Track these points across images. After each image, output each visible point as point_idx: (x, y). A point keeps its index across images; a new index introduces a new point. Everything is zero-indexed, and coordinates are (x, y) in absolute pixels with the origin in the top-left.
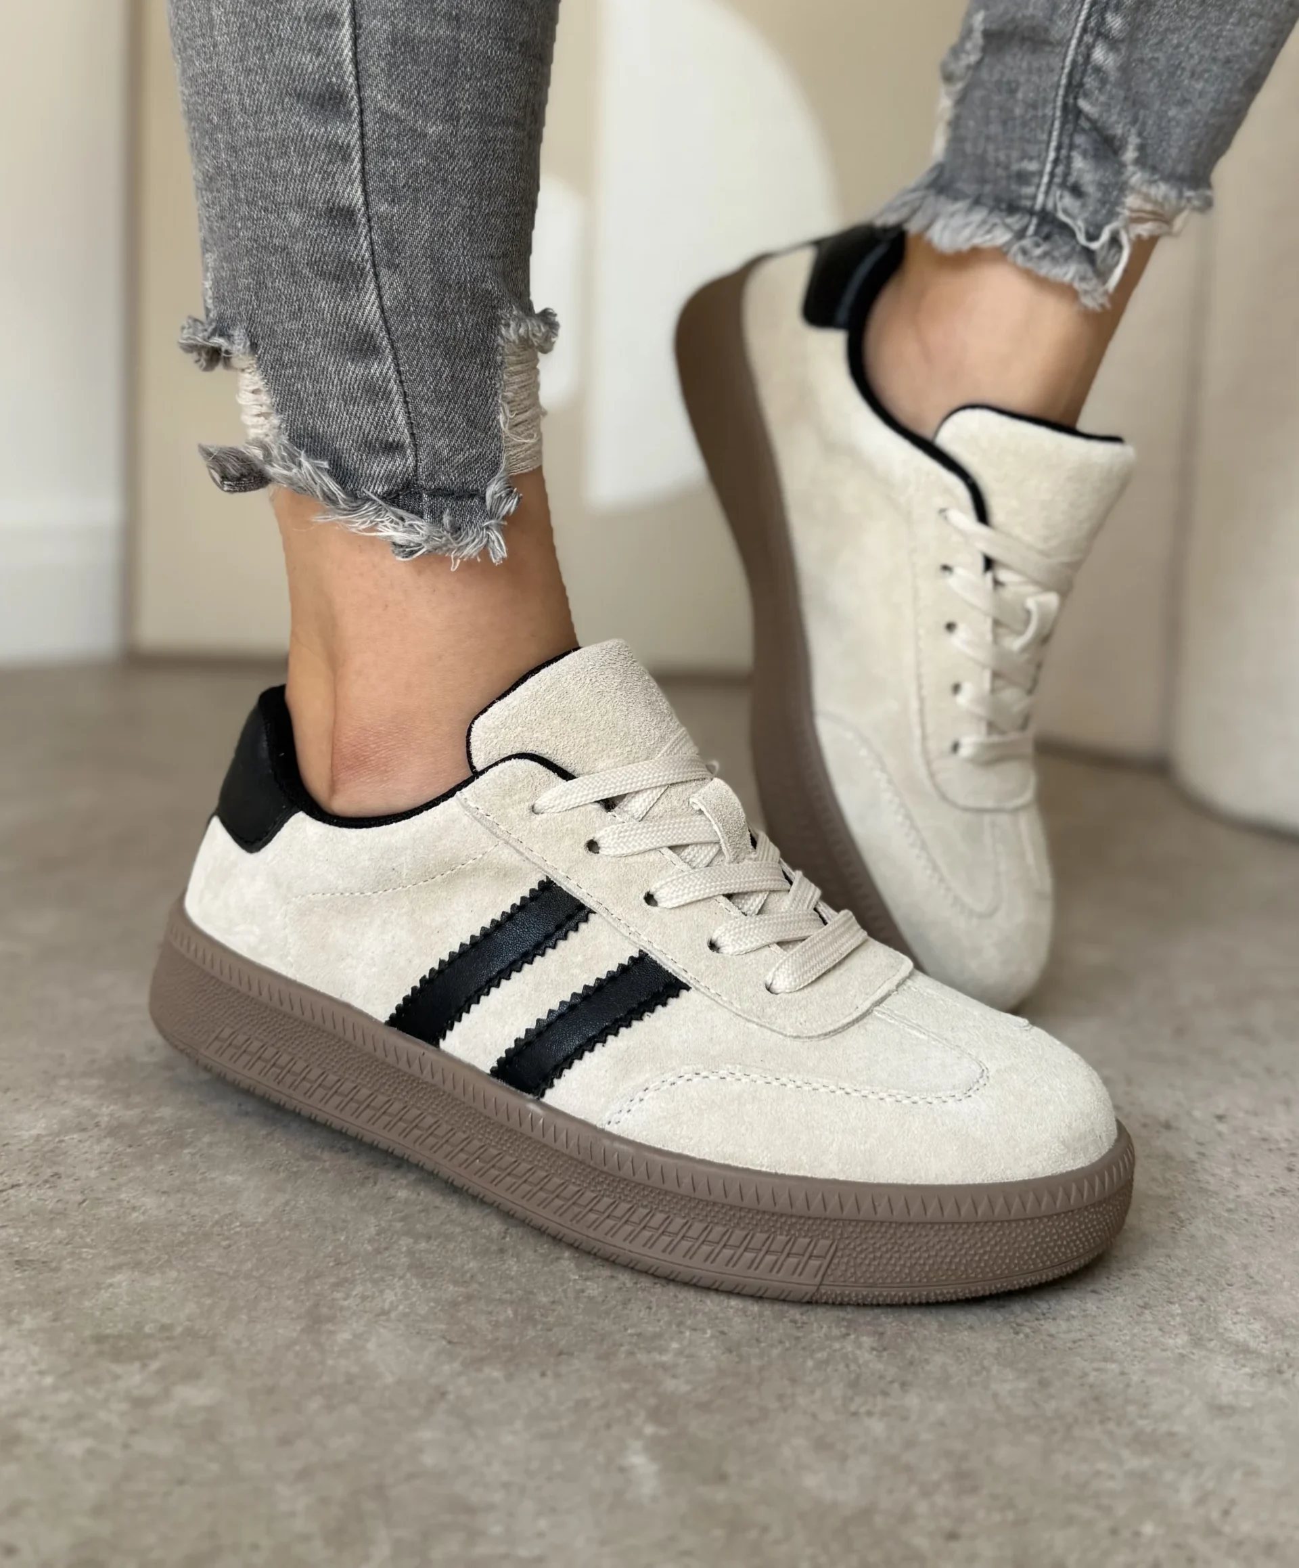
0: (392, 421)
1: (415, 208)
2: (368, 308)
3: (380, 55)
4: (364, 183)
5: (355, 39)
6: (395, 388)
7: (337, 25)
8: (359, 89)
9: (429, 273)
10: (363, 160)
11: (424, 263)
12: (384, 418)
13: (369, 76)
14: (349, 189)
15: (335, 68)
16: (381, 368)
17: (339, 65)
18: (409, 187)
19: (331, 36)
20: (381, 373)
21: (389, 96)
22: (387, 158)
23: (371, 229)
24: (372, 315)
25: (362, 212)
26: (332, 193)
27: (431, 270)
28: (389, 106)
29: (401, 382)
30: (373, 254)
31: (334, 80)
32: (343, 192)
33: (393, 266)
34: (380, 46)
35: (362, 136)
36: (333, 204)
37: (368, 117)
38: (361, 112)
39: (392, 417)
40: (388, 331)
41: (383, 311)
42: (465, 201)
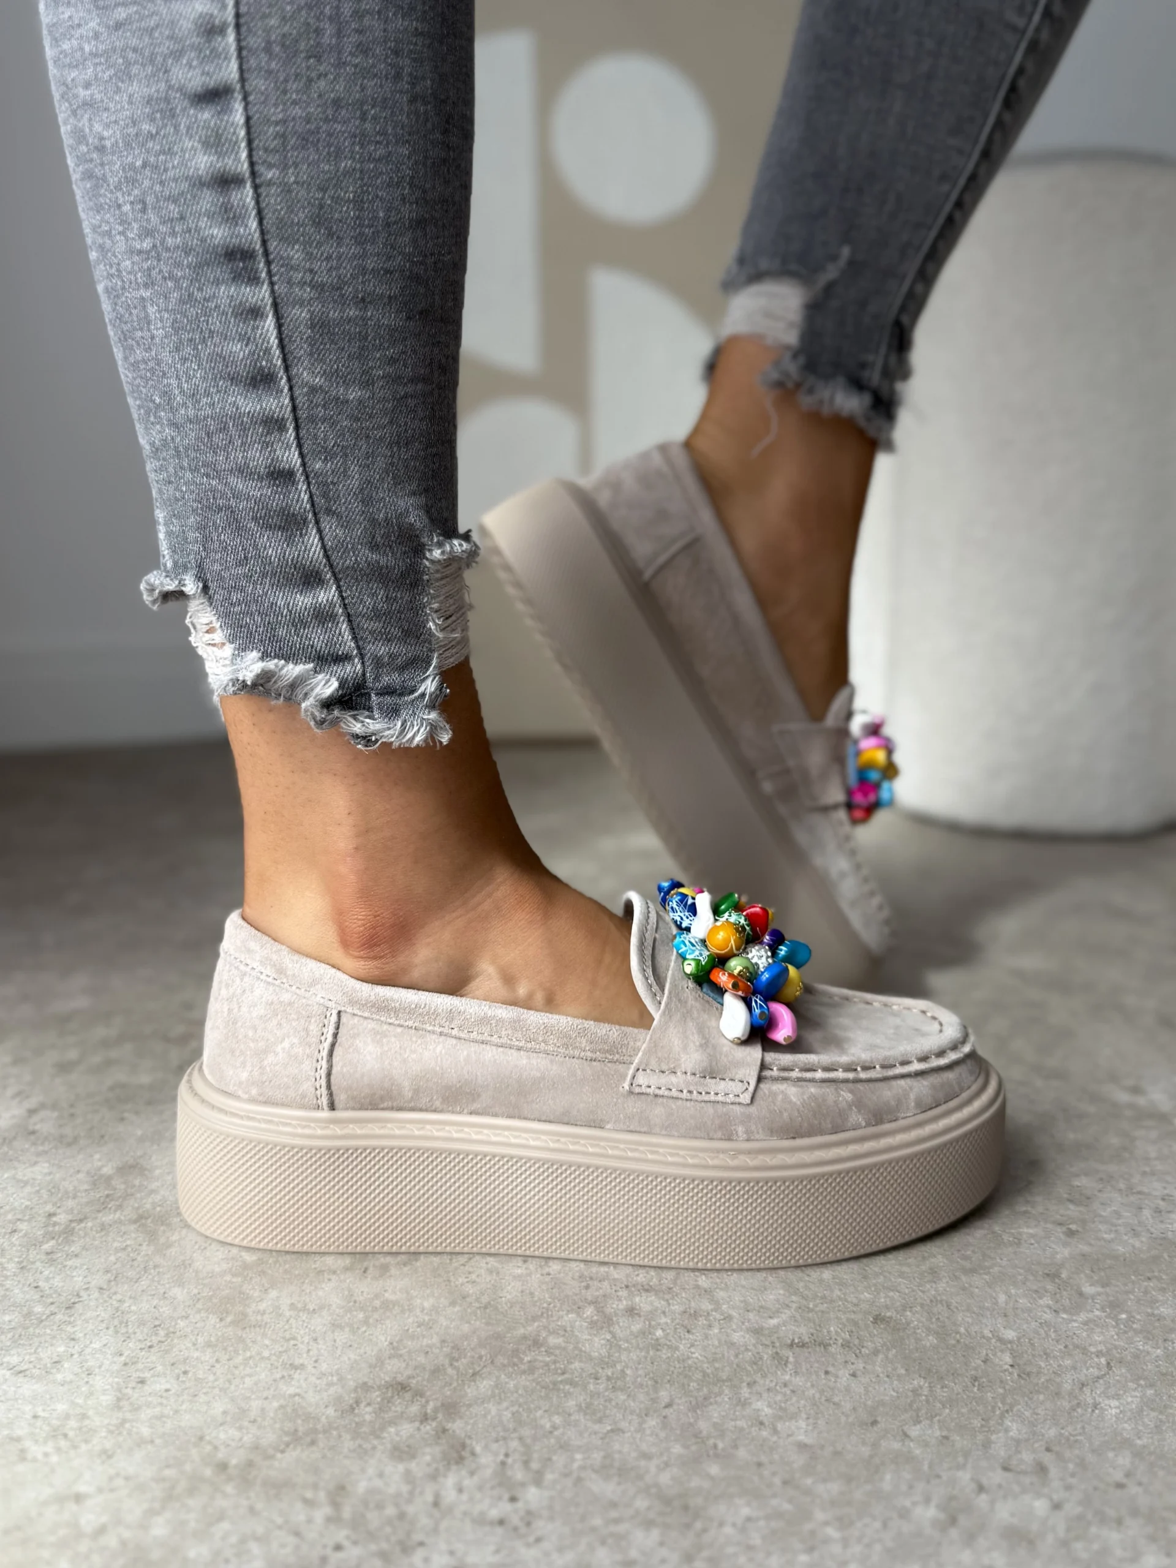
0: (340, 638)
1: (345, 462)
2: (313, 549)
3: (302, 339)
4: (300, 446)
5: (279, 326)
6: (341, 611)
7: (262, 317)
8: (287, 369)
9: (361, 515)
10: (297, 428)
11: (357, 507)
12: (333, 636)
13: (295, 358)
14: (287, 455)
15: (264, 354)
16: (327, 595)
17: (267, 351)
18: (338, 446)
19: (258, 327)
20: (327, 601)
21: (313, 373)
22: (317, 424)
23: (309, 484)
24: (316, 556)
25: (300, 471)
26: (272, 460)
27: (363, 512)
28: (314, 381)
29: (345, 605)
30: (313, 505)
31: (264, 363)
32: (283, 457)
33: (329, 512)
34: (300, 332)
35: (294, 409)
36: (275, 468)
37: (297, 392)
38: (291, 389)
39: (340, 634)
40: (331, 566)
41: (325, 551)
42: (386, 451)
